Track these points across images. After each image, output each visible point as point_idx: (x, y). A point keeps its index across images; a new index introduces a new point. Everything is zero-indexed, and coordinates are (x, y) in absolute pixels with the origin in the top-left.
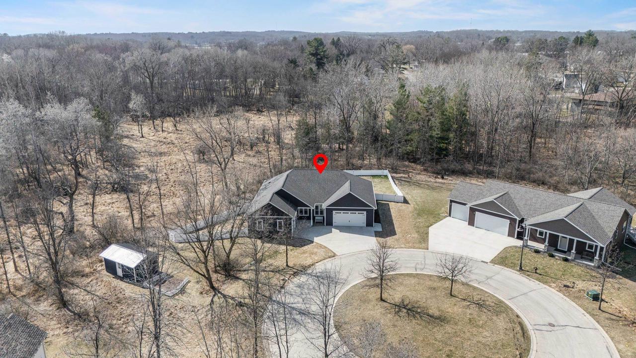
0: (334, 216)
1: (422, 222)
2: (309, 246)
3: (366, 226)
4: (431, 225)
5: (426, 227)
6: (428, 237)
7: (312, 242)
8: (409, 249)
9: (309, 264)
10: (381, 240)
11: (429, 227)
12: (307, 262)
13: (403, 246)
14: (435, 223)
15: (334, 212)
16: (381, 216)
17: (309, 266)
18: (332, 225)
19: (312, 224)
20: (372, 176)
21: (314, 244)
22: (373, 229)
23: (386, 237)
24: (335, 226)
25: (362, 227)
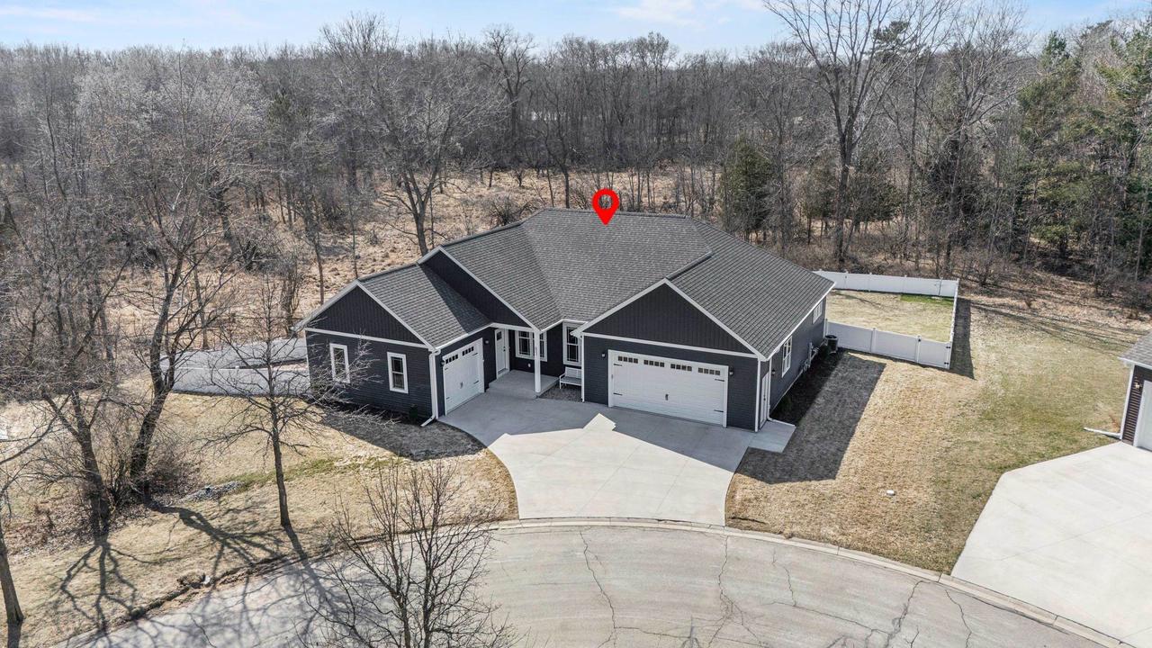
0: (611, 370)
1: (983, 447)
2: (448, 462)
3: (729, 424)
4: (1022, 463)
5: (992, 468)
8: (844, 553)
9: (368, 532)
10: (750, 487)
11: (1003, 468)
12: (375, 521)
13: (829, 531)
14: (1043, 458)
15: (613, 355)
16: (820, 400)
18: (606, 403)
19: (538, 388)
20: (903, 294)
22: (746, 440)
23: (780, 480)
24: (615, 407)
25: (707, 426)
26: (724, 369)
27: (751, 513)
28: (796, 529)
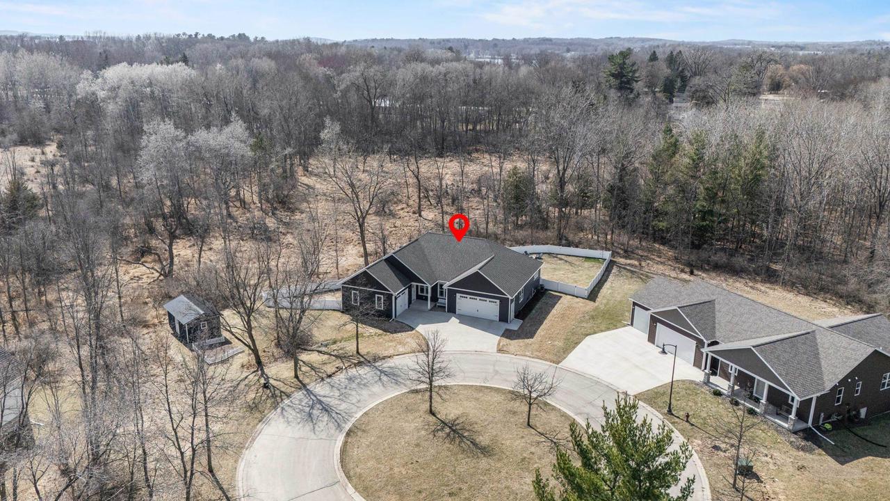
0: (457, 300)
1: (586, 328)
2: (403, 334)
3: (500, 320)
4: (595, 333)
5: (585, 335)
6: (574, 348)
7: (413, 329)
8: (533, 360)
9: (386, 355)
10: (505, 341)
11: (587, 335)
12: (386, 352)
13: (528, 354)
14: (602, 331)
15: (458, 295)
16: (534, 311)
17: (384, 358)
18: (455, 313)
19: (429, 307)
20: (586, 258)
21: (414, 332)
22: (505, 326)
23: (515, 339)
24: (458, 314)
25: (492, 321)
26: (498, 301)
27: (505, 349)
28: (518, 353)
